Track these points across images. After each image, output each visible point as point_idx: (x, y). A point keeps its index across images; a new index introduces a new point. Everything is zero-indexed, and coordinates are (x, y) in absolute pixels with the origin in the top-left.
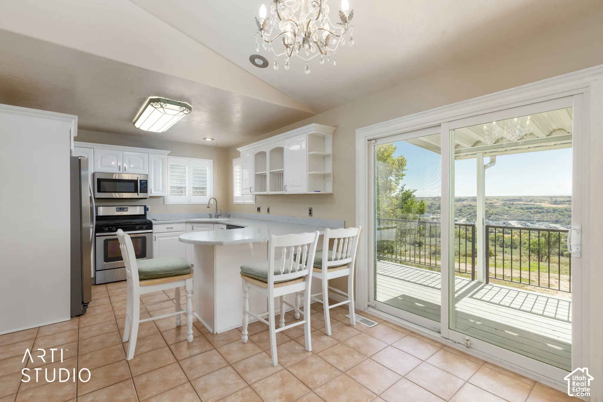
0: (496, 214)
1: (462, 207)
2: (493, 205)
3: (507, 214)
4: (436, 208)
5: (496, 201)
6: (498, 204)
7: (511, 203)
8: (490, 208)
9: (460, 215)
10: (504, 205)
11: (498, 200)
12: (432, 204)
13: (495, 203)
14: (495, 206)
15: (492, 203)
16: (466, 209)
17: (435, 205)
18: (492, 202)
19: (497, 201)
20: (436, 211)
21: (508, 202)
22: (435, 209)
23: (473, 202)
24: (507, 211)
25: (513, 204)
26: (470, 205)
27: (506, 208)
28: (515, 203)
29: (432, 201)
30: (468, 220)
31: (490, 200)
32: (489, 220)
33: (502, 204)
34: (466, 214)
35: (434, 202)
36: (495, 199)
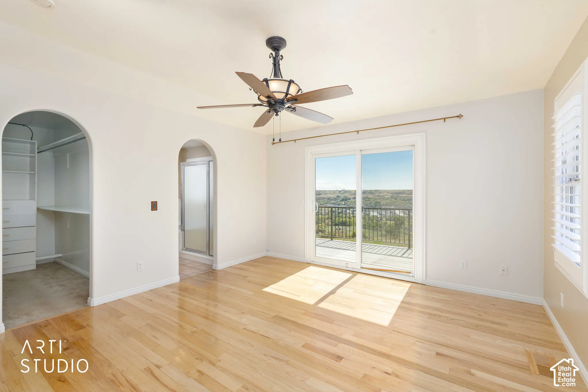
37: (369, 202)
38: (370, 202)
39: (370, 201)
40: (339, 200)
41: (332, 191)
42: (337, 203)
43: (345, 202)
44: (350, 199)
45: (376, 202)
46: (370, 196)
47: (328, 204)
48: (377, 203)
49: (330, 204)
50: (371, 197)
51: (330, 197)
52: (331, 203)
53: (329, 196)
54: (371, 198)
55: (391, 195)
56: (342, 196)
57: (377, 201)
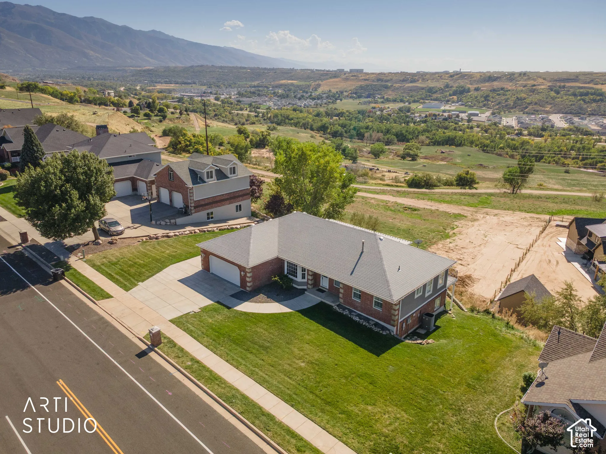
0: (536, 104)
1: (491, 91)
2: (535, 90)
3: (551, 104)
4: (451, 92)
5: (540, 80)
6: (543, 87)
7: (562, 84)
8: (530, 94)
9: (484, 105)
10: (551, 89)
11: (544, 79)
12: (447, 86)
13: (539, 85)
14: (537, 90)
15: (534, 85)
16: (495, 94)
17: (451, 87)
18: (535, 83)
19: (544, 81)
20: (451, 97)
21: (558, 84)
22: (450, 95)
23: (507, 83)
24: (553, 98)
25: (564, 87)
26: (502, 89)
27: (553, 94)
28: (567, 85)
29: (448, 81)
30: (493, 114)
31: (534, 80)
32: (524, 113)
33: (549, 86)
34: (493, 103)
35: (451, 83)
36: (540, 77)
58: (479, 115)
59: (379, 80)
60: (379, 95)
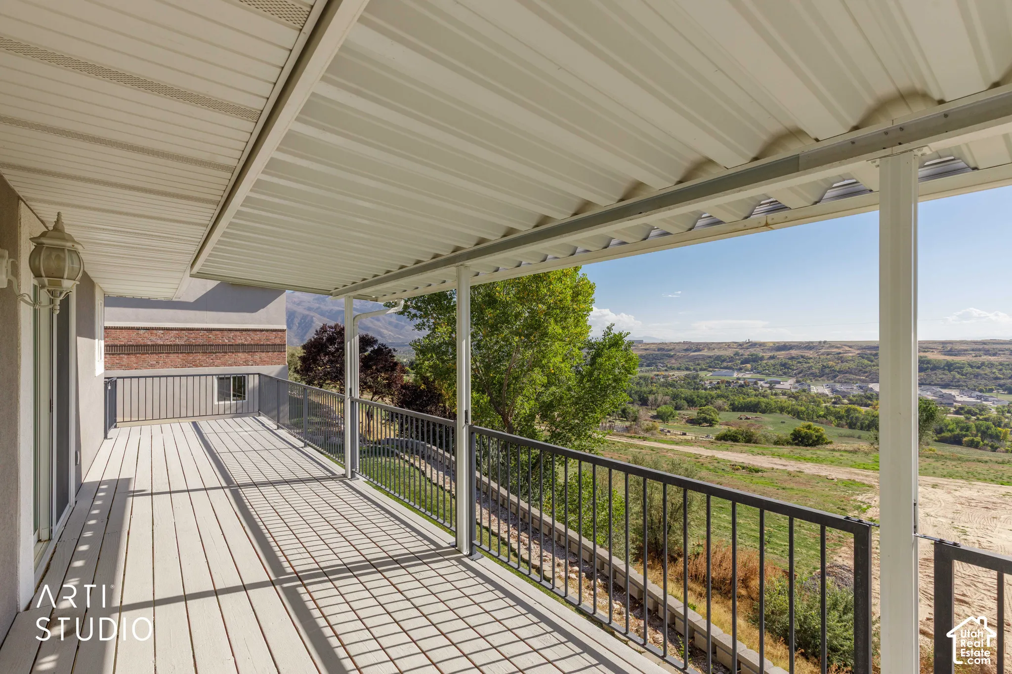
0: (847, 372)
1: (789, 359)
2: (842, 357)
3: (866, 372)
4: (743, 360)
5: (847, 349)
6: (850, 354)
8: (837, 362)
9: (785, 373)
10: (861, 356)
11: (850, 347)
12: (737, 354)
13: (844, 353)
14: (845, 358)
15: (840, 353)
16: (795, 362)
17: (742, 355)
18: (840, 351)
19: (850, 349)
20: (744, 365)
21: (869, 352)
22: (742, 363)
23: (807, 351)
24: (867, 366)
26: (802, 357)
27: (865, 361)
29: (737, 350)
30: (797, 382)
31: (837, 347)
32: (835, 382)
33: (858, 354)
34: (795, 372)
35: (741, 352)
36: (845, 345)
37: (808, 365)
38: (810, 365)
39: (809, 363)
40: (740, 362)
41: (724, 344)
42: (736, 367)
43: (752, 366)
44: (762, 359)
45: (823, 366)
46: (809, 354)
47: (717, 368)
48: (826, 367)
49: (721, 368)
50: (811, 356)
51: (721, 356)
52: (722, 366)
53: (717, 353)
54: (811, 358)
55: (859, 352)
56: (746, 354)
57: (825, 364)
58: (781, 383)
59: (659, 350)
60: (662, 363)
